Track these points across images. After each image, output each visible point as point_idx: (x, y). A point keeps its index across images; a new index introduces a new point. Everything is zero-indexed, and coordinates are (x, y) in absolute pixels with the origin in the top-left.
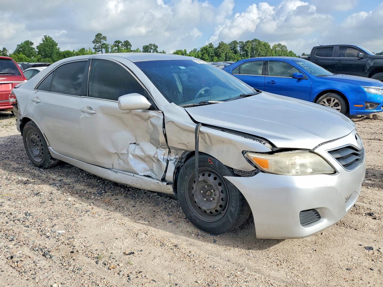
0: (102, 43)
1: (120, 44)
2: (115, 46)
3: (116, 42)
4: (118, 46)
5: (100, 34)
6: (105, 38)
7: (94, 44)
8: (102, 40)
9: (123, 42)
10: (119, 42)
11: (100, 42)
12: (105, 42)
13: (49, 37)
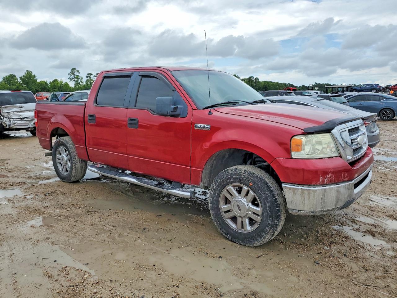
0: (75, 75)
1: (92, 76)
2: (87, 77)
3: (88, 74)
4: (90, 77)
5: (75, 69)
6: (78, 71)
7: (69, 76)
8: (76, 73)
9: (95, 74)
10: (91, 74)
11: (74, 74)
12: (78, 74)
13: (30, 71)
